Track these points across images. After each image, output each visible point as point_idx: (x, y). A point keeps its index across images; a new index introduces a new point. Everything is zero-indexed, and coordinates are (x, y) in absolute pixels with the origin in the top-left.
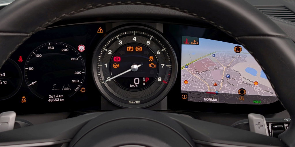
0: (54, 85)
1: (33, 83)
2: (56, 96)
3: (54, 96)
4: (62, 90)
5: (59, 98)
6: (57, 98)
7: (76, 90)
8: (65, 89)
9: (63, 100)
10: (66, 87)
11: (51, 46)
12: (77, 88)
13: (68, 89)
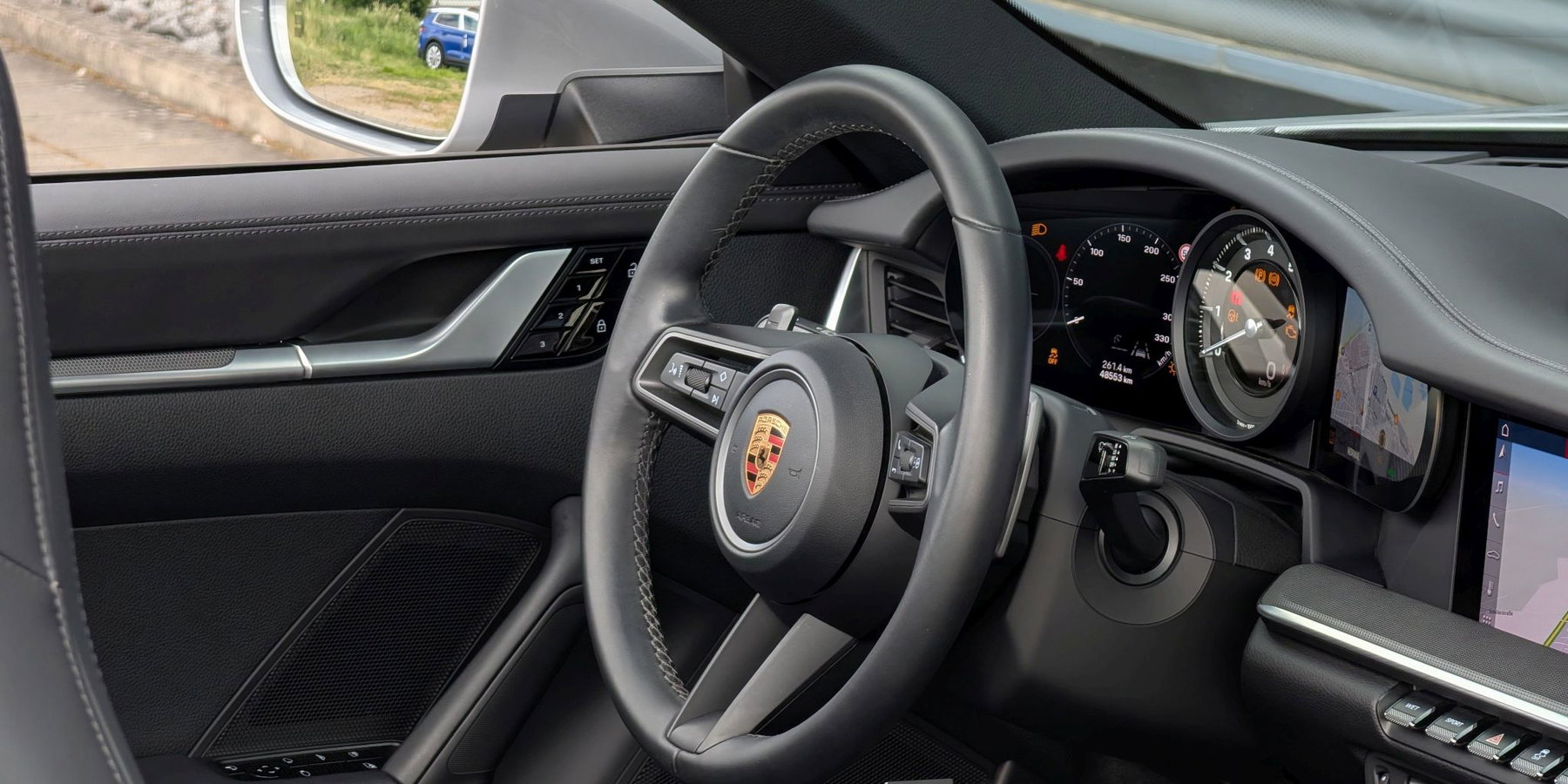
0: (1117, 338)
1: (1077, 320)
2: (1116, 368)
3: (1113, 366)
4: (1132, 354)
5: (1124, 374)
6: (1118, 372)
7: (1160, 364)
8: (1139, 354)
9: (1130, 381)
10: (1141, 348)
11: (1126, 233)
12: (1163, 359)
13: (1142, 355)
